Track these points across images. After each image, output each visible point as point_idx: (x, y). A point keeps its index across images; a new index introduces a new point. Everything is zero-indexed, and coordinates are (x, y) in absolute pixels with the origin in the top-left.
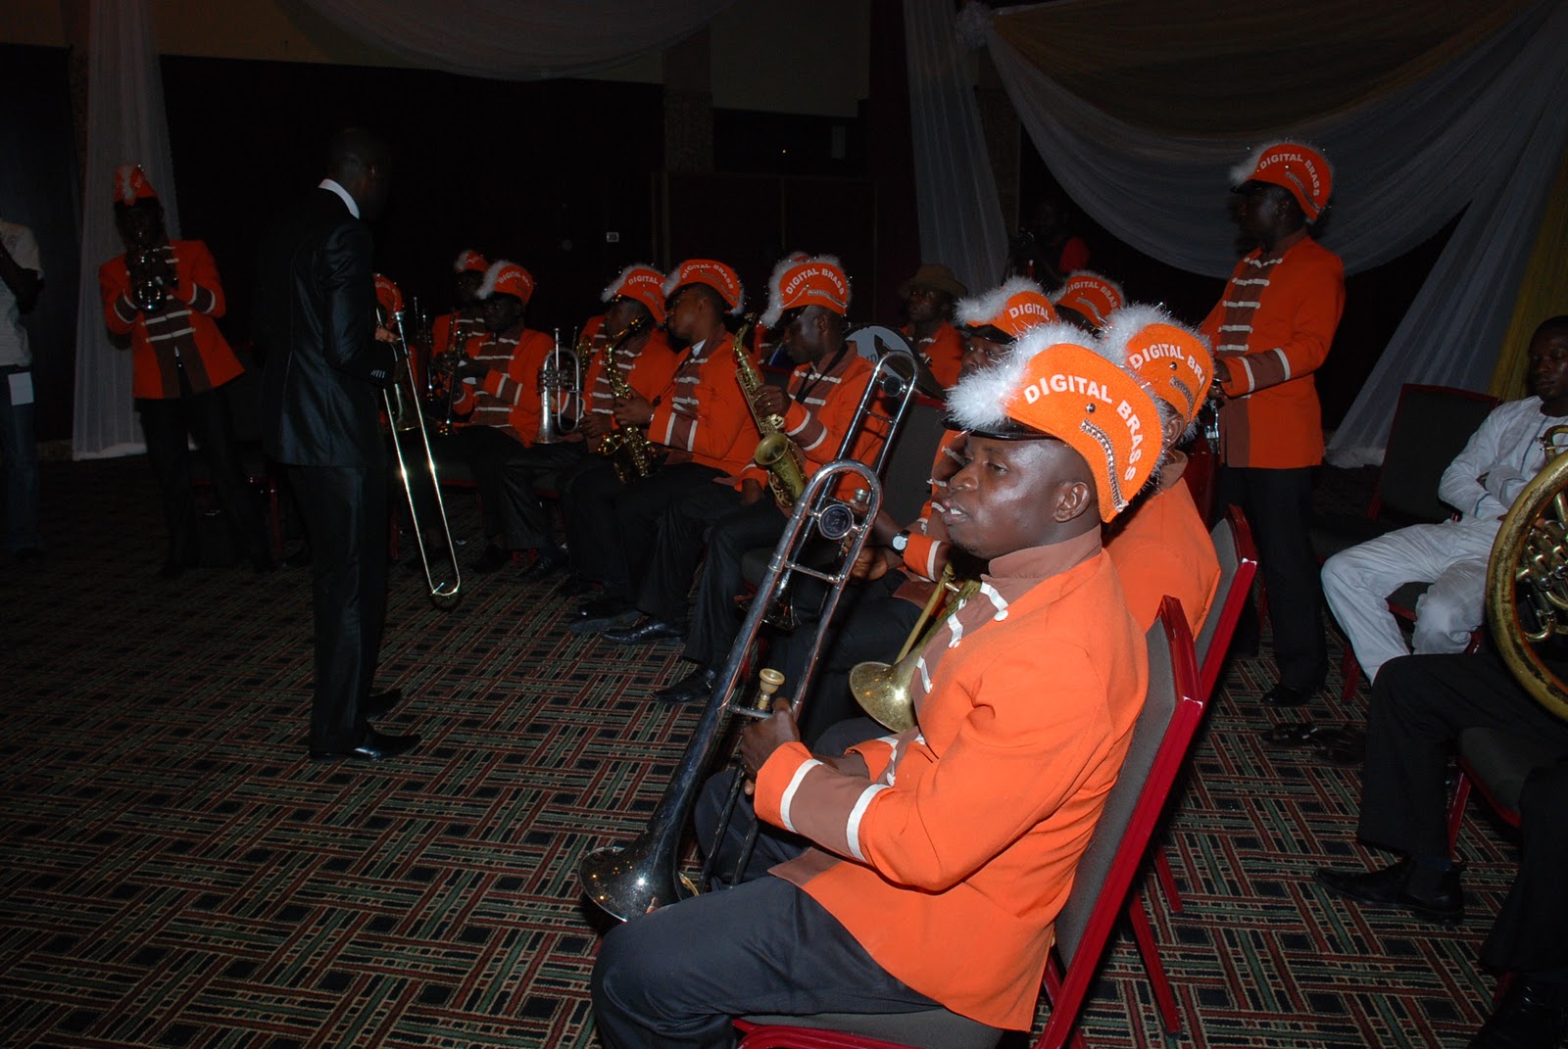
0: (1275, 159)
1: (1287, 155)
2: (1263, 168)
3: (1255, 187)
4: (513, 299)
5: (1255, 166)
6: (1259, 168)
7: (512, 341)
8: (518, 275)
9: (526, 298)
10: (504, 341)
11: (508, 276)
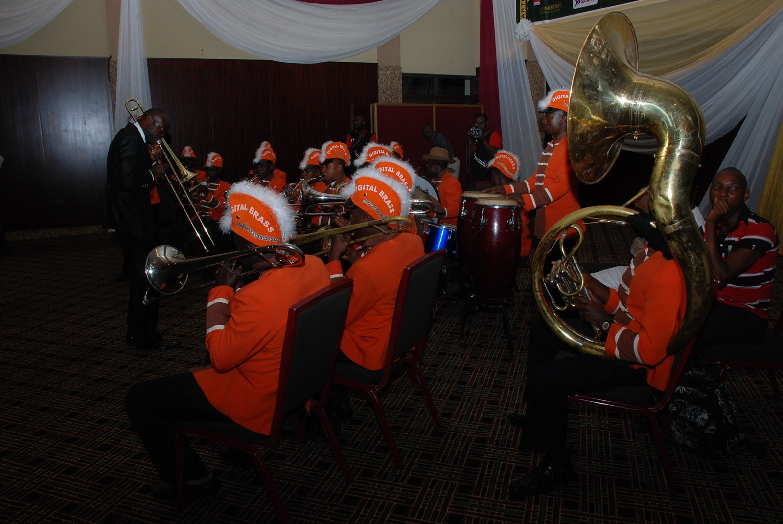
0: (559, 97)
1: (564, 96)
2: (554, 101)
3: (550, 110)
4: (270, 162)
5: (550, 100)
6: (552, 101)
7: (268, 182)
8: (270, 152)
9: (274, 161)
10: (265, 181)
11: (267, 153)
